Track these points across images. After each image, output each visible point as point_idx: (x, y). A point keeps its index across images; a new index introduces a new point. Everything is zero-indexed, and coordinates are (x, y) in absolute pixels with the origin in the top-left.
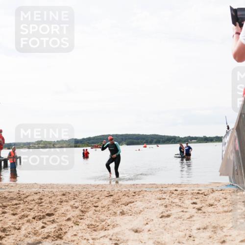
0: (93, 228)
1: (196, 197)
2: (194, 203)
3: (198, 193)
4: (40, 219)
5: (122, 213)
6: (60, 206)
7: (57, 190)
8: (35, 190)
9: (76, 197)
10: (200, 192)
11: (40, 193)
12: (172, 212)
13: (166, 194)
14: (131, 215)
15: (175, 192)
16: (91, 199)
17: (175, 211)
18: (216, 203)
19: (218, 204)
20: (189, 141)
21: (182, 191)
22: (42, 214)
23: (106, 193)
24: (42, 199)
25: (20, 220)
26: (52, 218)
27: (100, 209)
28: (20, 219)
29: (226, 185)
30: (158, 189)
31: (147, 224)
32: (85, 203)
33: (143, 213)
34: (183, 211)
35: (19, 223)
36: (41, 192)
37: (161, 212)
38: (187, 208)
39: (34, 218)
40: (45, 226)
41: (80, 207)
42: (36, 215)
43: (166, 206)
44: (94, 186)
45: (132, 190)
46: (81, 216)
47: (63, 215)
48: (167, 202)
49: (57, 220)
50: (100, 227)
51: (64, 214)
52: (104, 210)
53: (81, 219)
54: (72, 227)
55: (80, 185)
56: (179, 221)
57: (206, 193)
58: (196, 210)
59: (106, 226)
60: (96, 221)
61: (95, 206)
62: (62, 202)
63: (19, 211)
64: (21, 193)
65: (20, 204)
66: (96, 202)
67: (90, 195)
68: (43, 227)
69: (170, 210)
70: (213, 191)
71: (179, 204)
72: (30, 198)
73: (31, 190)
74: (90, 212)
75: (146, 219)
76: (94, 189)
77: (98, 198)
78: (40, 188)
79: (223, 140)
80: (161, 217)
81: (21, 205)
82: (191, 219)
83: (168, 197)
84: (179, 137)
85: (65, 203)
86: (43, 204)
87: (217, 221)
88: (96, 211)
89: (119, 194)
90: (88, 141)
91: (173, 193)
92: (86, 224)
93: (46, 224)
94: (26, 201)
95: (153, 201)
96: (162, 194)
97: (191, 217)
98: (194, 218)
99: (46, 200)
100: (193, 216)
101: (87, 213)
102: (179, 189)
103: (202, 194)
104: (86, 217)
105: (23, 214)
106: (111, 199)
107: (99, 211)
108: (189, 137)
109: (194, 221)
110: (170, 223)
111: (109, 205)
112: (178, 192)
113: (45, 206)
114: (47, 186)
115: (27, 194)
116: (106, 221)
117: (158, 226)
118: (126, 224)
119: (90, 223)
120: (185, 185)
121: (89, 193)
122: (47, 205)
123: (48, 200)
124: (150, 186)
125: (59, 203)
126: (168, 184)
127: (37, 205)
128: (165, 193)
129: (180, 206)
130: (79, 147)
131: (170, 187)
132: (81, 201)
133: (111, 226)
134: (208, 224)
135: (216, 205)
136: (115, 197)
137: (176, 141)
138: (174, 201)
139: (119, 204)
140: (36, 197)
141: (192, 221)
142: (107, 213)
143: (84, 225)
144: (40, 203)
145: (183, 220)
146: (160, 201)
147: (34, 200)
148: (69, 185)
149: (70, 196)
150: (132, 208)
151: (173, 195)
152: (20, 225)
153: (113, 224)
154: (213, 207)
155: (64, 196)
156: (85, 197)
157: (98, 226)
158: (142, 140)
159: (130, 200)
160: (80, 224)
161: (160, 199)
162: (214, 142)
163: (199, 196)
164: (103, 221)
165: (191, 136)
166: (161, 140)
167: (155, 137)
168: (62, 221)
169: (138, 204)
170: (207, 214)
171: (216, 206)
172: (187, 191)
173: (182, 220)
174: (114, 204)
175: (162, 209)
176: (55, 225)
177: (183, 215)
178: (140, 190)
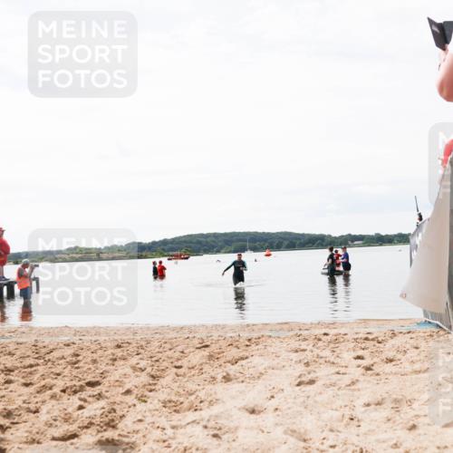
0: (173, 406)
1: (363, 346)
2: (359, 358)
3: (366, 339)
4: (75, 392)
5: (227, 379)
6: (112, 367)
7: (107, 338)
8: (66, 338)
9: (141, 351)
10: (370, 337)
11: (74, 343)
12: (318, 374)
13: (306, 342)
14: (243, 382)
15: (324, 338)
16: (169, 353)
17: (323, 372)
18: (399, 356)
19: (403, 359)
20: (350, 243)
21: (336, 335)
22: (78, 384)
23: (196, 343)
24: (78, 355)
25: (38, 395)
26: (96, 390)
27: (187, 371)
28: (38, 392)
29: (418, 324)
30: (291, 333)
31: (272, 397)
32: (157, 361)
33: (264, 377)
34: (338, 373)
35: (36, 400)
36: (77, 342)
37: (299, 374)
38: (346, 367)
39: (64, 391)
40: (85, 404)
41: (149, 369)
42: (68, 385)
43: (307, 364)
44: (174, 329)
45: (245, 335)
46: (150, 385)
47: (117, 384)
48: (308, 356)
49: (107, 394)
50: (186, 405)
51: (119, 383)
52: (193, 372)
53: (151, 391)
54: (135, 405)
55: (148, 328)
56: (330, 392)
57: (380, 339)
58: (362, 371)
59: (197, 403)
60: (178, 394)
61: (176, 367)
62: (115, 360)
63: (35, 378)
64: (40, 344)
65: (38, 365)
66: (178, 360)
67: (168, 346)
68: (81, 408)
69: (315, 372)
70: (394, 335)
71: (332, 359)
72: (56, 354)
73: (58, 340)
74: (167, 378)
75: (271, 388)
76: (173, 335)
77: (182, 352)
78: (75, 335)
79: (412, 241)
80: (298, 385)
81: (39, 367)
82: (353, 387)
83: (310, 347)
84: (330, 236)
85: (122, 362)
86: (81, 364)
87: (401, 389)
88: (178, 376)
89: (221, 343)
90: (162, 247)
91: (320, 340)
92: (159, 400)
93: (85, 401)
94: (49, 360)
95: (284, 354)
96: (300, 342)
97: (353, 383)
98: (359, 386)
99: (86, 356)
100: (357, 381)
101: (161, 380)
102: (332, 332)
103: (373, 340)
104: (160, 387)
105: (43, 383)
106: (206, 352)
107: (184, 375)
108: (350, 235)
109: (359, 390)
110: (315, 396)
111: (201, 364)
112: (328, 338)
113: (85, 369)
114: (88, 332)
115: (51, 347)
116: (197, 393)
117: (292, 400)
118: (233, 398)
119: (168, 398)
120: (343, 324)
121: (166, 343)
122: (87, 366)
123: (90, 356)
124: (278, 327)
125: (110, 362)
126: (312, 324)
127: (69, 367)
128: (305, 340)
129: (333, 363)
130: (146, 257)
131: (315, 328)
132: (151, 357)
133: (206, 403)
134: (385, 395)
135: (399, 360)
136: (214, 348)
137: (324, 244)
138: (321, 354)
139: (221, 361)
140: (68, 352)
141: (354, 390)
142: (198, 379)
143: (156, 401)
144: (75, 363)
145: (339, 389)
146: (296, 354)
147: (63, 358)
148: (128, 329)
149: (131, 349)
150: (244, 369)
151: (320, 344)
152: (38, 405)
153: (210, 399)
154: (393, 363)
155: (119, 350)
156: (157, 350)
157: (182, 403)
158: (262, 243)
159: (241, 355)
160: (149, 401)
161: (297, 351)
162: (395, 244)
163: (368, 344)
164: (191, 394)
165: (353, 234)
166: (298, 242)
167: (287, 236)
168: (116, 394)
169: (256, 360)
170: (383, 377)
171: (399, 362)
172: (346, 334)
173: (336, 388)
174: (212, 362)
175: (301, 369)
176: (102, 403)
177: (339, 380)
178: (260, 334)
